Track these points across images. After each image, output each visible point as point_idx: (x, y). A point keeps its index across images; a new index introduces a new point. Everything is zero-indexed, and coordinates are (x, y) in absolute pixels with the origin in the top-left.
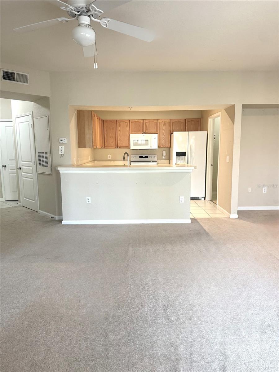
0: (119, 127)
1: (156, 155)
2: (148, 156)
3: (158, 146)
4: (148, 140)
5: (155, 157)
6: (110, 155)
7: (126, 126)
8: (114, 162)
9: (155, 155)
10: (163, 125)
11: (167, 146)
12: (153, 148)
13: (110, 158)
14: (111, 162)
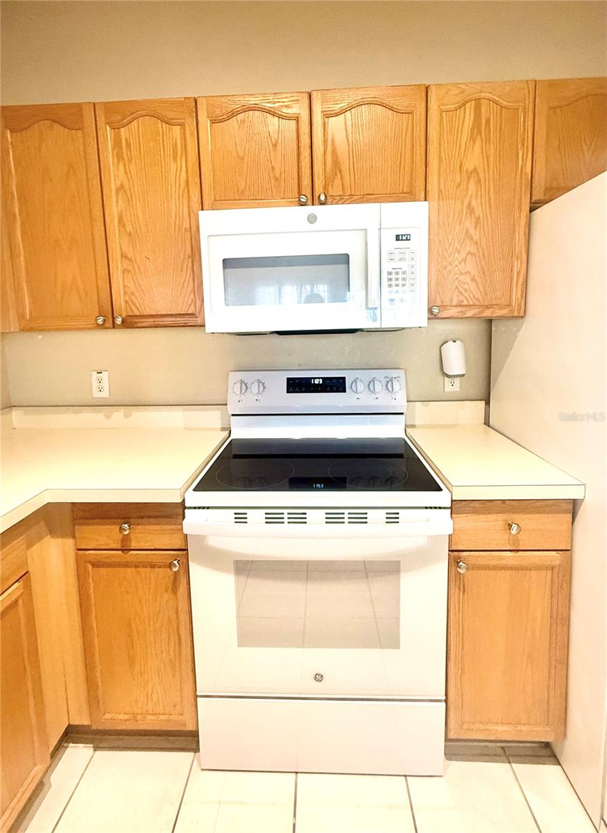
0: (120, 157)
1: (401, 373)
2: (349, 377)
3: (430, 311)
4: (345, 259)
5: (397, 386)
6: (105, 375)
7: (170, 151)
8: (127, 416)
9: (393, 373)
10: (465, 136)
11: (501, 307)
12: (385, 325)
13: (105, 394)
14: (108, 417)
